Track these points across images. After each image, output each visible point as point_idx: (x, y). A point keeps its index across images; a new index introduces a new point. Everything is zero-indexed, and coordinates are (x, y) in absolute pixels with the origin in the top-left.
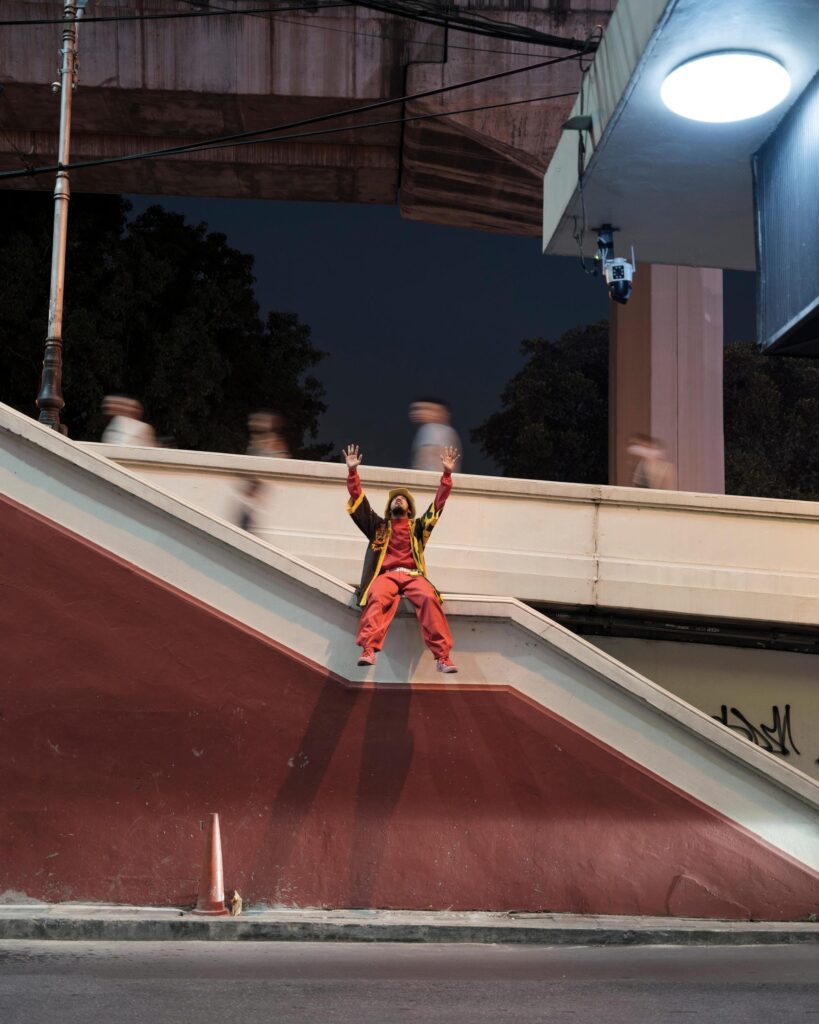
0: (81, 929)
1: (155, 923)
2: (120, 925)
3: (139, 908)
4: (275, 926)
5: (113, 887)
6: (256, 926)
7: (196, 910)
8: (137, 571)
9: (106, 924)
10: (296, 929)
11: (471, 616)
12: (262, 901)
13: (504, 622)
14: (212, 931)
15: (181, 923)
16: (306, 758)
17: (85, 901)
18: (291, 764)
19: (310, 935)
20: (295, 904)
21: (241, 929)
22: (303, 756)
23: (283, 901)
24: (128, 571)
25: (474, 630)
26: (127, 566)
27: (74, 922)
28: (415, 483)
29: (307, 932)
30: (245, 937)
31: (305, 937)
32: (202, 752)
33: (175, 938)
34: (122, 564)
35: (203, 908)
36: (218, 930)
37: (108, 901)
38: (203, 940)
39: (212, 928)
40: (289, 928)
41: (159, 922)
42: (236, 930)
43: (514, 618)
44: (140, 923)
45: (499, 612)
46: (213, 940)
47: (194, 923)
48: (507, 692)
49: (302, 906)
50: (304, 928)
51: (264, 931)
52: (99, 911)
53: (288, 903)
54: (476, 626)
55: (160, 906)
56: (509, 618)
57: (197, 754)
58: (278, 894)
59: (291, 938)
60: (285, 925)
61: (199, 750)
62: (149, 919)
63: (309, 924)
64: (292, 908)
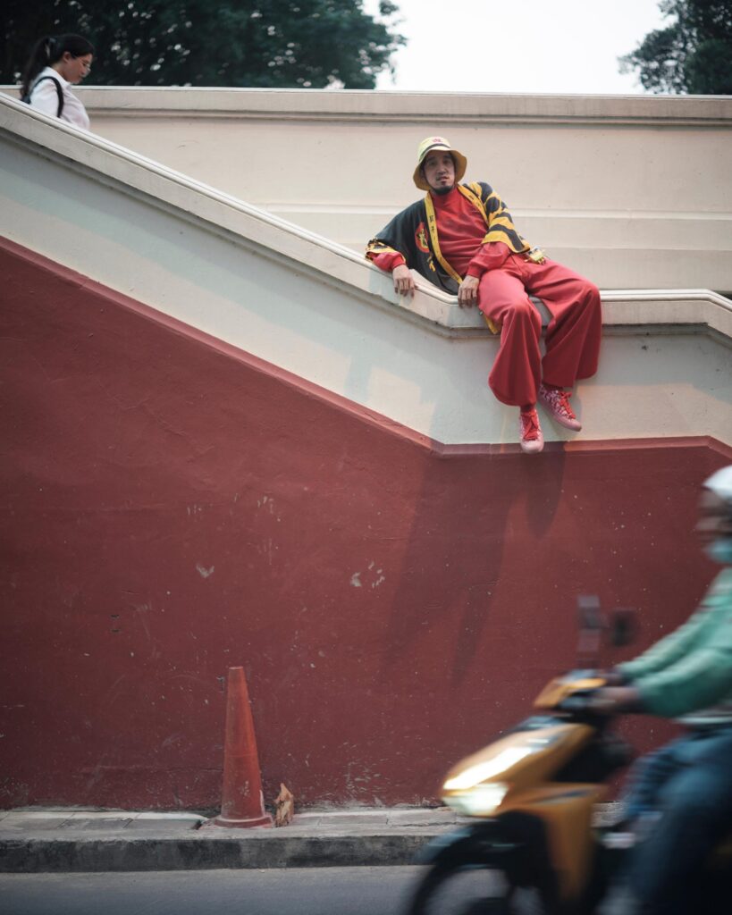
0: (41, 856)
1: (155, 843)
2: (100, 848)
3: (132, 815)
4: (346, 843)
5: (91, 783)
6: (314, 843)
7: (220, 818)
8: (86, 285)
9: (78, 847)
10: (379, 846)
11: (640, 325)
12: (326, 799)
13: (696, 334)
14: (246, 855)
15: (195, 842)
16: (379, 571)
17: (51, 806)
18: (357, 584)
19: (402, 855)
20: (378, 801)
21: (290, 850)
22: (375, 569)
23: (359, 797)
24: (70, 284)
25: (645, 348)
26: (70, 278)
27: (29, 845)
28: (535, 113)
29: (397, 850)
30: (299, 861)
31: (395, 858)
32: (212, 570)
33: (188, 866)
34: (62, 274)
35: (231, 815)
36: (254, 853)
37: (85, 804)
38: (231, 867)
39: (245, 849)
40: (368, 845)
41: (161, 842)
42: (283, 851)
43: (712, 324)
44: (131, 844)
45: (686, 315)
46: (248, 866)
47: (216, 842)
48: (705, 448)
49: (390, 804)
50: (391, 844)
51: (327, 851)
52: (69, 823)
53: (368, 799)
54: (648, 342)
55: (165, 810)
56: (704, 325)
57: (205, 574)
58: (350, 786)
59: (372, 860)
60: (362, 840)
61: (207, 568)
62: (145, 838)
63: (400, 838)
64: (374, 806)
